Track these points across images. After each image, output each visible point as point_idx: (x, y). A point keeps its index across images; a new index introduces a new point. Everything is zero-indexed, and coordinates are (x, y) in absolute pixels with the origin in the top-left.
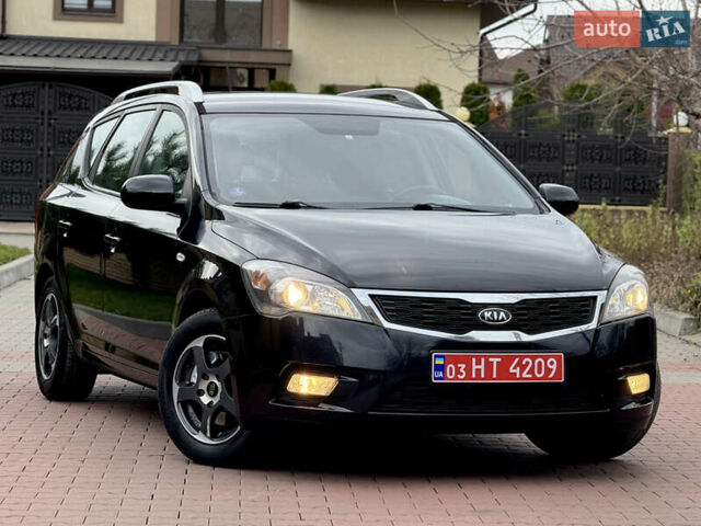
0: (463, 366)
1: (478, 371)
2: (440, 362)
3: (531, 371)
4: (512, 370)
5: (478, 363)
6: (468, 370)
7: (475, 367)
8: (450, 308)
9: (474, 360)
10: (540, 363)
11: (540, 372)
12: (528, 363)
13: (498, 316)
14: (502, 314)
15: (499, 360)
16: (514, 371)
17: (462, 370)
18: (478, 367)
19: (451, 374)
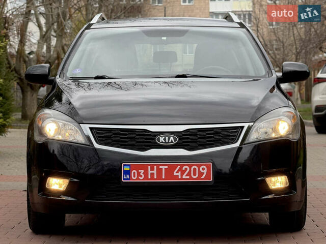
0: (142, 171)
1: (152, 174)
2: (127, 168)
3: (189, 174)
4: (175, 174)
5: (152, 169)
6: (146, 173)
7: (150, 172)
8: (138, 135)
9: (149, 167)
10: (195, 169)
11: (195, 175)
12: (186, 169)
13: (169, 139)
14: (172, 138)
15: (167, 167)
16: (177, 174)
17: (141, 174)
18: (153, 172)
19: (134, 177)
